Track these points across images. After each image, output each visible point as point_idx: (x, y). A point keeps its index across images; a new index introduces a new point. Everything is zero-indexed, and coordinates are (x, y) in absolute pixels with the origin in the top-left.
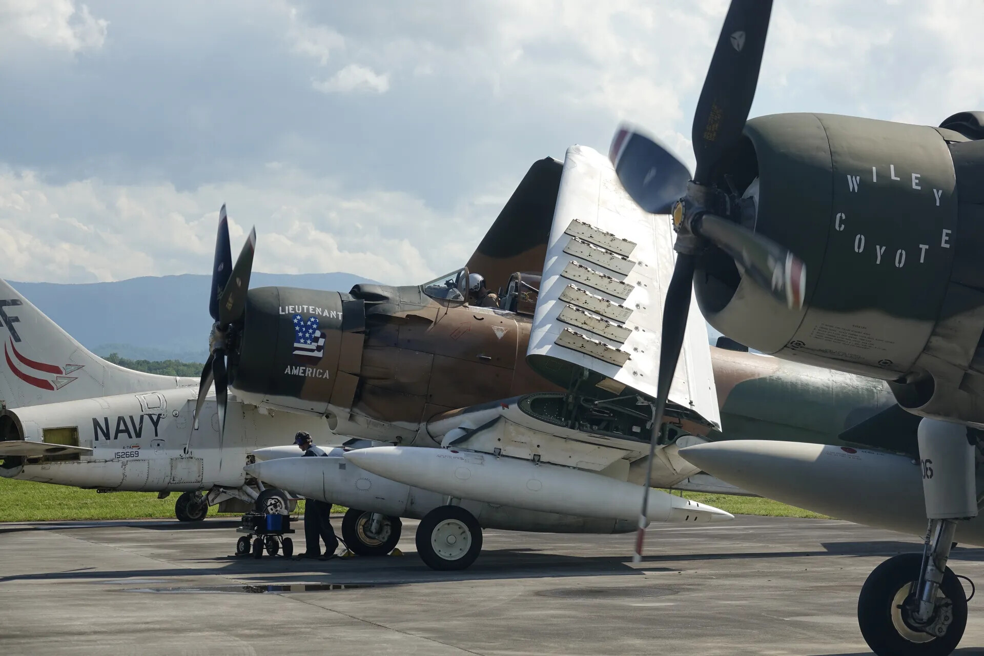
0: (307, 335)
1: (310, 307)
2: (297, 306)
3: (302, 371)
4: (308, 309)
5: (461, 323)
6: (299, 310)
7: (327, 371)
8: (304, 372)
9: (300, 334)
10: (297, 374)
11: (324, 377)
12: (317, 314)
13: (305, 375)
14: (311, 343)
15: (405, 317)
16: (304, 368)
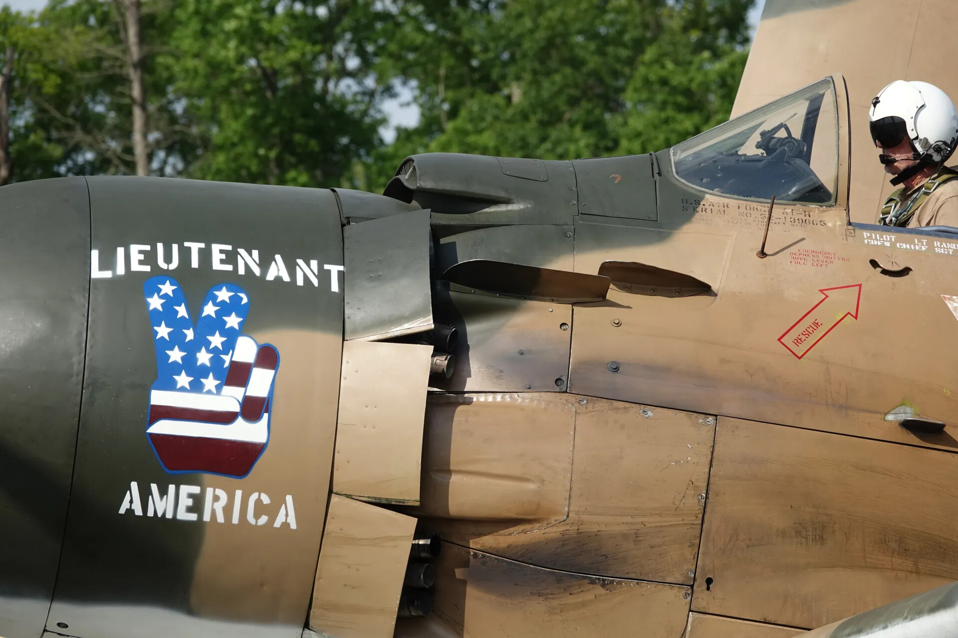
0: (203, 358)
1: (216, 248)
2: (160, 247)
3: (190, 502)
4: (205, 255)
5: (821, 291)
6: (168, 259)
7: (289, 499)
8: (197, 505)
9: (176, 355)
10: (169, 515)
11: (277, 524)
12: (242, 271)
13: (201, 516)
14: (219, 388)
15: (595, 272)
16: (196, 490)
